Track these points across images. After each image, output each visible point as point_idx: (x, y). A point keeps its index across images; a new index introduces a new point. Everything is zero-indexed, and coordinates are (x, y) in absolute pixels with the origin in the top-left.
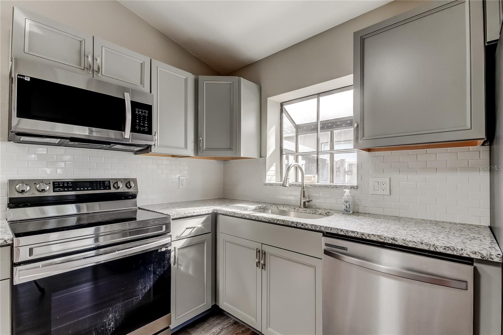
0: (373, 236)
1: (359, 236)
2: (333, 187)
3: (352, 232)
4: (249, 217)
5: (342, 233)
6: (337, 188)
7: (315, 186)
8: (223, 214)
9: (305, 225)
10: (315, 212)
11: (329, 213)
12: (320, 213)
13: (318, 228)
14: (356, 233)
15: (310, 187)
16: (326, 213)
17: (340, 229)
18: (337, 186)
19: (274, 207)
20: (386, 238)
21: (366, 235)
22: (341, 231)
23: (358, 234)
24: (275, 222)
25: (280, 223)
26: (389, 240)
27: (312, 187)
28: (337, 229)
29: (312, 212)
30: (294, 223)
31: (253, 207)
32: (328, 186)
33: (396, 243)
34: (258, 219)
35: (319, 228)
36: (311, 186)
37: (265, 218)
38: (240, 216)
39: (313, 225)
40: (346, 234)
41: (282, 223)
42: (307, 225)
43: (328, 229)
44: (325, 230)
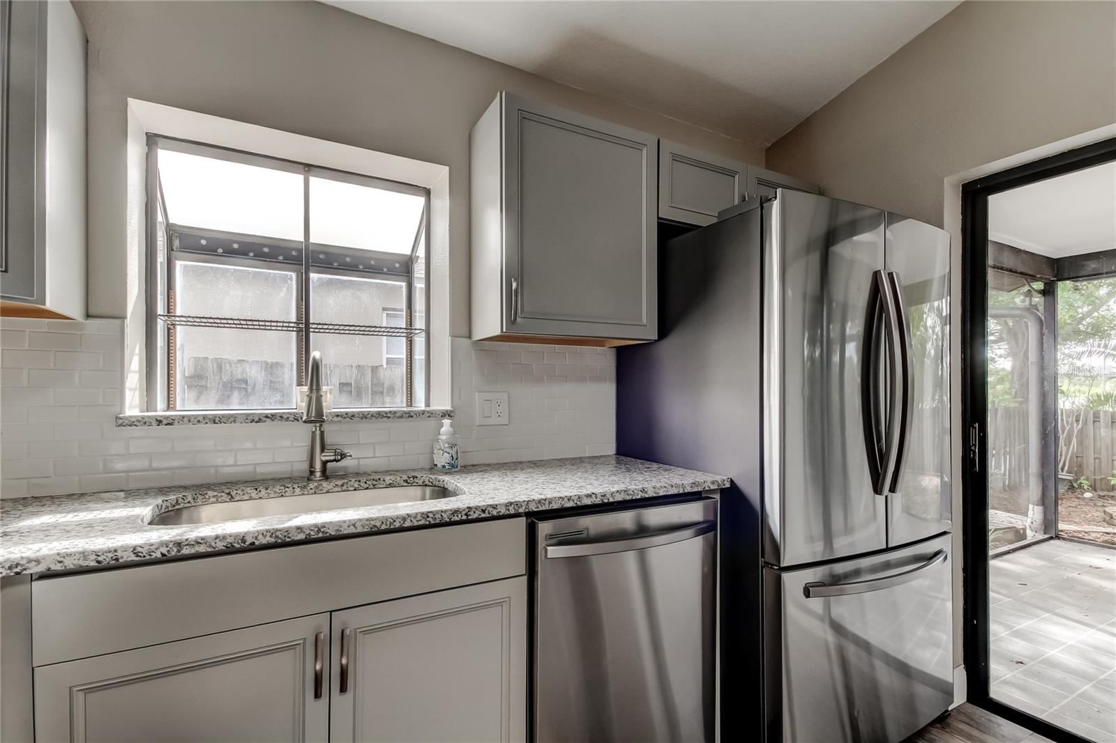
0: (618, 494)
1: (598, 501)
2: (401, 417)
3: (588, 496)
4: (273, 540)
5: (571, 504)
6: (412, 417)
7: (350, 415)
8: (48, 575)
9: (491, 509)
10: (375, 483)
11: (414, 477)
12: (390, 484)
13: (522, 506)
14: (593, 496)
15: (335, 419)
16: (406, 481)
17: (566, 496)
18: (412, 414)
19: (214, 496)
20: (635, 491)
21: (608, 496)
22: (569, 500)
23: (596, 498)
24: (397, 525)
25: (416, 524)
26: (638, 494)
27: (340, 418)
28: (560, 498)
29: (366, 486)
30: (461, 512)
31: (145, 510)
32: (389, 415)
33: (647, 496)
34: (320, 535)
35: (524, 508)
36: (338, 416)
37: (354, 525)
38: (220, 546)
39: (511, 503)
40: (578, 503)
41: (422, 522)
42: (494, 507)
43: (544, 504)
44: (538, 507)
